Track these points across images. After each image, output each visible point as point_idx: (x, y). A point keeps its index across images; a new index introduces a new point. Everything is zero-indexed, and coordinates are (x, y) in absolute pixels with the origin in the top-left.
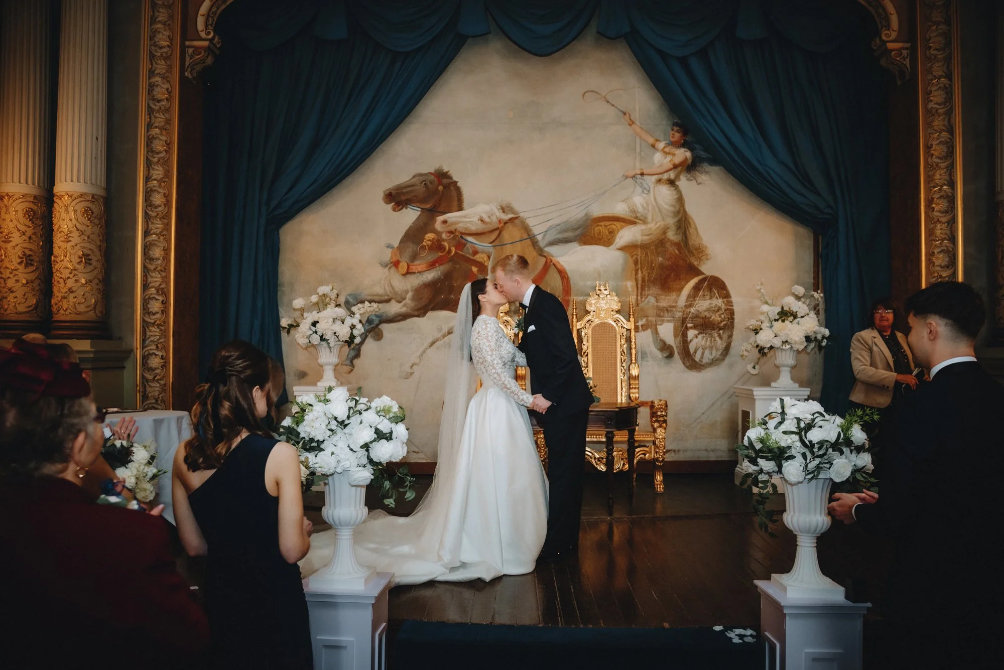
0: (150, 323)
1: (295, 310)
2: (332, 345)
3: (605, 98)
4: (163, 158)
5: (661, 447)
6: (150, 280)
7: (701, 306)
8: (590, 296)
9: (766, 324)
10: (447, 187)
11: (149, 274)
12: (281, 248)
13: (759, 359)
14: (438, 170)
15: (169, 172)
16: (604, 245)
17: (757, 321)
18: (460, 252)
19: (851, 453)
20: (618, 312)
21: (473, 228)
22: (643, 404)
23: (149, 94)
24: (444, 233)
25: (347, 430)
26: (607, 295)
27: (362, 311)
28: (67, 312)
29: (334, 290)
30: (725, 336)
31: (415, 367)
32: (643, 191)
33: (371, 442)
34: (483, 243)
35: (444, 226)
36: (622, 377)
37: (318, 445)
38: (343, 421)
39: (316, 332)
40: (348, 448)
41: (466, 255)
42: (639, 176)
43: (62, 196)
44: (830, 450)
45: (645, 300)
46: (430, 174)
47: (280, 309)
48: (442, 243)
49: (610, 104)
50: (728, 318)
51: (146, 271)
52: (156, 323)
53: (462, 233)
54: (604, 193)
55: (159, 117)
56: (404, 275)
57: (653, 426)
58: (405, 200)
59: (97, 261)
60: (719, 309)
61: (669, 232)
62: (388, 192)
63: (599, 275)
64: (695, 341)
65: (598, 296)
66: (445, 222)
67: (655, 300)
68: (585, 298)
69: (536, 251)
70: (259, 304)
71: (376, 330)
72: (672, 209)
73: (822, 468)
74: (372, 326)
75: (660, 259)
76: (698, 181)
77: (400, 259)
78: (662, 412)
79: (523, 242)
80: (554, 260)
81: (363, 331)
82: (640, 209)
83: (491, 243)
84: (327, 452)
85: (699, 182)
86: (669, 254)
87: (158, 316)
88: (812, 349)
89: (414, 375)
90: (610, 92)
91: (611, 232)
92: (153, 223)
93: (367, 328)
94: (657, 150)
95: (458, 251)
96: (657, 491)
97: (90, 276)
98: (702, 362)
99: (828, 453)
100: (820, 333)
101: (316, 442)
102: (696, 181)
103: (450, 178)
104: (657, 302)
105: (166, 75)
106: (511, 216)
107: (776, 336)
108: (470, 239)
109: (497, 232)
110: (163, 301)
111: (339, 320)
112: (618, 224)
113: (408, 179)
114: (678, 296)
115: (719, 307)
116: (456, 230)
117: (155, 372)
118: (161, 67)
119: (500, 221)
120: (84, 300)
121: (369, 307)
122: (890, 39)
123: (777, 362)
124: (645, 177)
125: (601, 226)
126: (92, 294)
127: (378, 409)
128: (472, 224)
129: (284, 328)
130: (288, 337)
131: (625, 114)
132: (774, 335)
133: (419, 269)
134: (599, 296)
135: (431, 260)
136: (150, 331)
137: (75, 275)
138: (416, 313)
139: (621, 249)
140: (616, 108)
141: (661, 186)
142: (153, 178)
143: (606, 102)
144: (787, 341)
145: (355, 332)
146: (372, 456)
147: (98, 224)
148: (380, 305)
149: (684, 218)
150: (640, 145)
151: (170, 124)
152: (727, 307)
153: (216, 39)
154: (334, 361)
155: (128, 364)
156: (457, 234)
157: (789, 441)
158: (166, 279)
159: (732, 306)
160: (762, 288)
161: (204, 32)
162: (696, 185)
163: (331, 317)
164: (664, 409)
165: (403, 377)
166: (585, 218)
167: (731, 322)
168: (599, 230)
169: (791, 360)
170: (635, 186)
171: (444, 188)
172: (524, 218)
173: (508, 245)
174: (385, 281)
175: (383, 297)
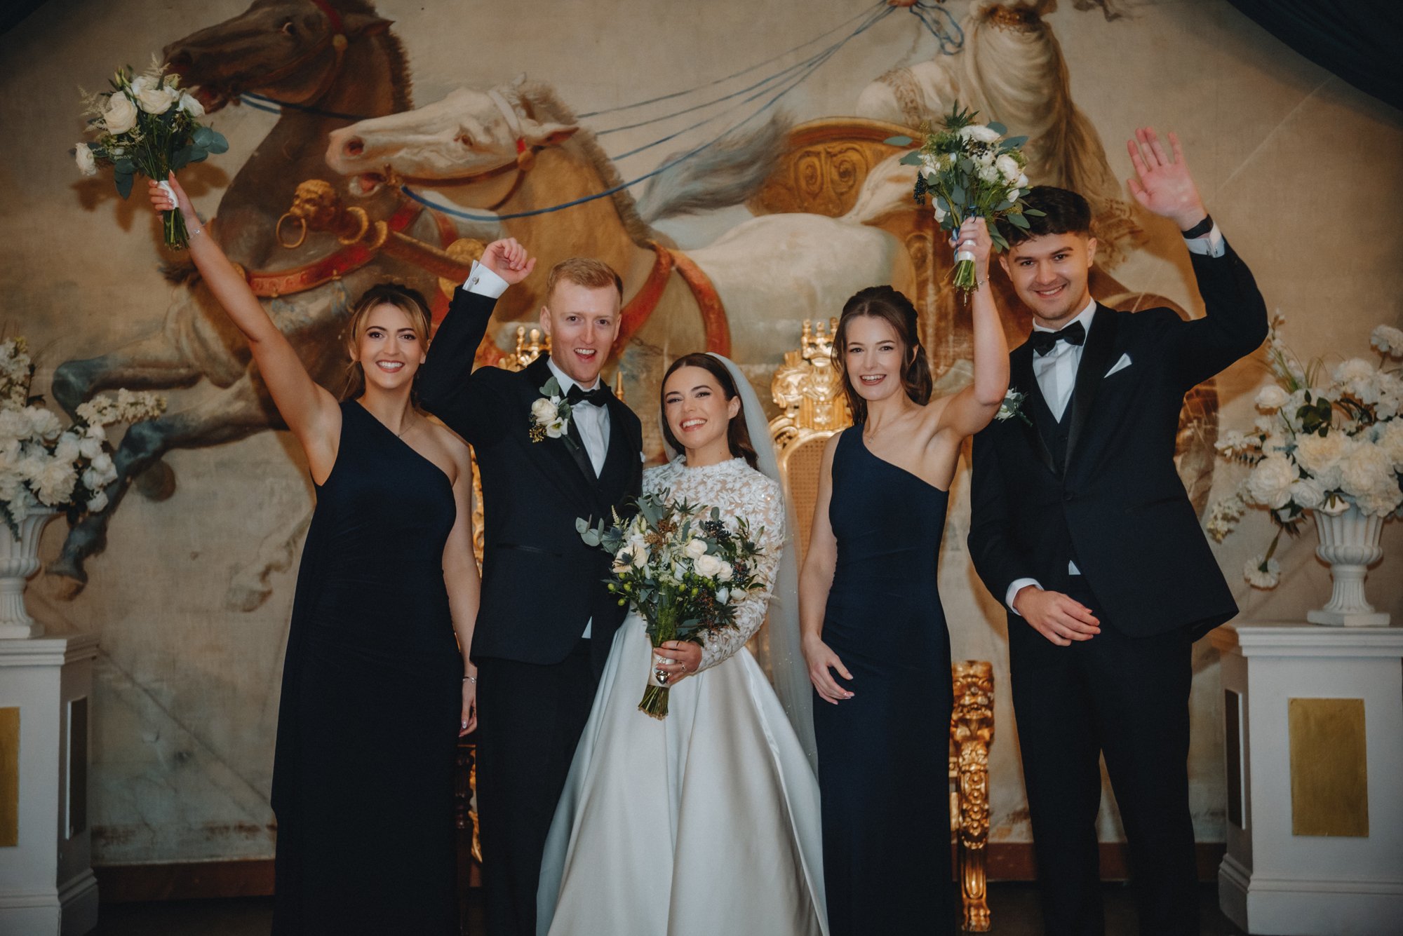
2: (18, 519)
5: (976, 798)
8: (783, 361)
9: (1277, 440)
10: (358, 38)
13: (1275, 542)
16: (827, 213)
17: (1256, 435)
18: (401, 235)
21: (442, 163)
24: (355, 179)
27: (110, 417)
29: (22, 356)
32: (942, 46)
34: (474, 207)
35: (353, 156)
41: (423, 244)
42: (931, 2)
45: (947, 372)
48: (350, 209)
53: (409, 180)
54: (828, 53)
58: (233, 78)
62: (177, 51)
63: (812, 298)
65: (806, 363)
66: (355, 146)
68: (772, 368)
69: (629, 233)
71: (155, 468)
72: (1028, 98)
74: (141, 455)
76: (1110, 8)
78: (974, 695)
79: (590, 204)
80: (682, 256)
81: (113, 473)
83: (493, 208)
85: (1112, 10)
89: (271, 600)
91: (844, 174)
93: (127, 462)
95: (395, 233)
96: (969, 925)
102: (1106, 11)
106: (551, 127)
107: (1304, 474)
108: (432, 196)
109: (512, 177)
111: (38, 443)
112: (868, 149)
113: (237, 13)
116: (389, 168)
119: (520, 144)
121: (132, 405)
123: (1322, 551)
124: (951, 4)
125: (818, 154)
128: (438, 152)
132: (1298, 473)
133: (282, 285)
134: (810, 363)
135: (318, 260)
139: (877, 222)
141: (997, 29)
144: (1339, 490)
145: (92, 479)
148: (166, 397)
149: (1063, 126)
154: (24, 562)
156: (394, 181)
162: (1104, 20)
163: (15, 436)
164: (980, 688)
165: (231, 607)
166: (770, 132)
167: (1205, 430)
168: (812, 167)
169: (1360, 543)
170: (919, 33)
171: (350, 40)
172: (591, 133)
173: (545, 215)
174: (177, 321)
175: (174, 371)
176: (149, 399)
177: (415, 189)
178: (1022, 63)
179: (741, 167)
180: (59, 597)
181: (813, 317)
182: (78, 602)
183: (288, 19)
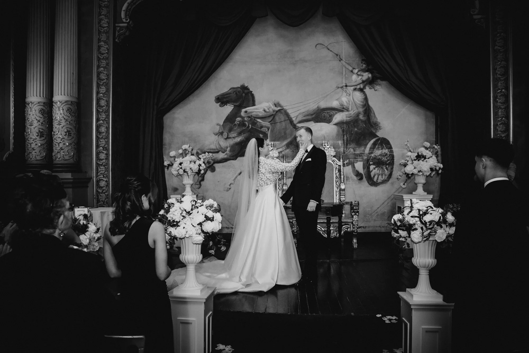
0: (100, 164)
1: (171, 157)
2: (189, 174)
3: (327, 47)
4: (105, 82)
5: (356, 225)
6: (100, 143)
7: (377, 153)
9: (410, 162)
10: (247, 94)
11: (99, 140)
12: (164, 126)
13: (406, 180)
14: (242, 85)
15: (108, 89)
17: (405, 161)
18: (254, 127)
19: (447, 227)
20: (334, 156)
21: (260, 115)
22: (347, 203)
23: (98, 51)
24: (246, 117)
25: (191, 216)
26: (328, 148)
27: (204, 157)
28: (60, 160)
29: (190, 147)
30: (389, 168)
31: (231, 185)
32: (347, 95)
33: (203, 222)
34: (266, 122)
35: (245, 114)
36: (336, 190)
37: (177, 223)
38: (189, 212)
39: (181, 168)
40: (192, 225)
41: (257, 128)
42: (345, 87)
43: (57, 102)
44: (436, 226)
45: (348, 150)
46: (238, 88)
47: (164, 157)
48: (245, 123)
49: (330, 50)
50: (391, 159)
51: (98, 139)
52: (103, 164)
53: (255, 117)
54: (327, 95)
55: (103, 62)
56: (226, 139)
57: (351, 214)
58: (226, 101)
59: (74, 134)
60: (386, 154)
61: (360, 115)
62: (217, 97)
64: (374, 171)
66: (246, 112)
67: (353, 150)
69: (292, 126)
70: (154, 154)
71: (212, 167)
72: (362, 103)
73: (431, 235)
74: (210, 165)
75: (356, 129)
77: (224, 131)
78: (356, 207)
79: (286, 121)
81: (205, 167)
82: (345, 104)
83: (269, 122)
84: (181, 227)
86: (360, 126)
87: (104, 161)
88: (434, 175)
89: (231, 189)
90: (330, 44)
91: (330, 116)
92: (101, 115)
93: (207, 166)
94: (354, 73)
95: (252, 126)
96: (354, 247)
97: (70, 142)
98: (378, 182)
99: (434, 227)
100: (438, 166)
101: (176, 222)
102: (374, 89)
103: (249, 89)
104: (354, 151)
105: (106, 41)
106: (279, 108)
107: (415, 168)
108: (259, 120)
109: (273, 117)
110: (106, 153)
111: (193, 162)
113: (227, 91)
114: (365, 148)
115: (386, 153)
116: (251, 116)
117: (103, 189)
118: (104, 37)
119: (274, 111)
120: (68, 153)
121: (208, 155)
122: (475, 13)
123: (416, 182)
124: (348, 88)
125: (325, 113)
126: (72, 151)
127: (207, 206)
128: (260, 113)
129: (166, 166)
130: (168, 171)
131: (337, 55)
133: (233, 136)
135: (239, 131)
136: (100, 168)
137: (63, 141)
138: (232, 158)
139: (336, 124)
140: (333, 52)
141: (356, 92)
142: (101, 92)
143: (327, 50)
145: (201, 168)
146: (203, 229)
147: (74, 116)
148: (214, 154)
149: (368, 108)
150: (345, 71)
151: (109, 66)
152: (391, 154)
153: (131, 22)
154: (191, 182)
155: (90, 185)
157: (414, 221)
158: (107, 143)
159: (393, 153)
160: (408, 143)
161: (125, 19)
162: (374, 91)
163: (189, 160)
164: (357, 206)
165: (225, 190)
166: (317, 109)
167: (392, 161)
168: (325, 115)
169: (423, 180)
170: (343, 92)
171: (245, 95)
172: (286, 109)
173: (278, 123)
174: (216, 142)
175: (215, 150)
176: (211, 154)
177: (256, 119)
178: (360, 98)
179: (312, 115)
180: (197, 188)
181: (325, 141)
182: (200, 189)
183: (235, 91)
